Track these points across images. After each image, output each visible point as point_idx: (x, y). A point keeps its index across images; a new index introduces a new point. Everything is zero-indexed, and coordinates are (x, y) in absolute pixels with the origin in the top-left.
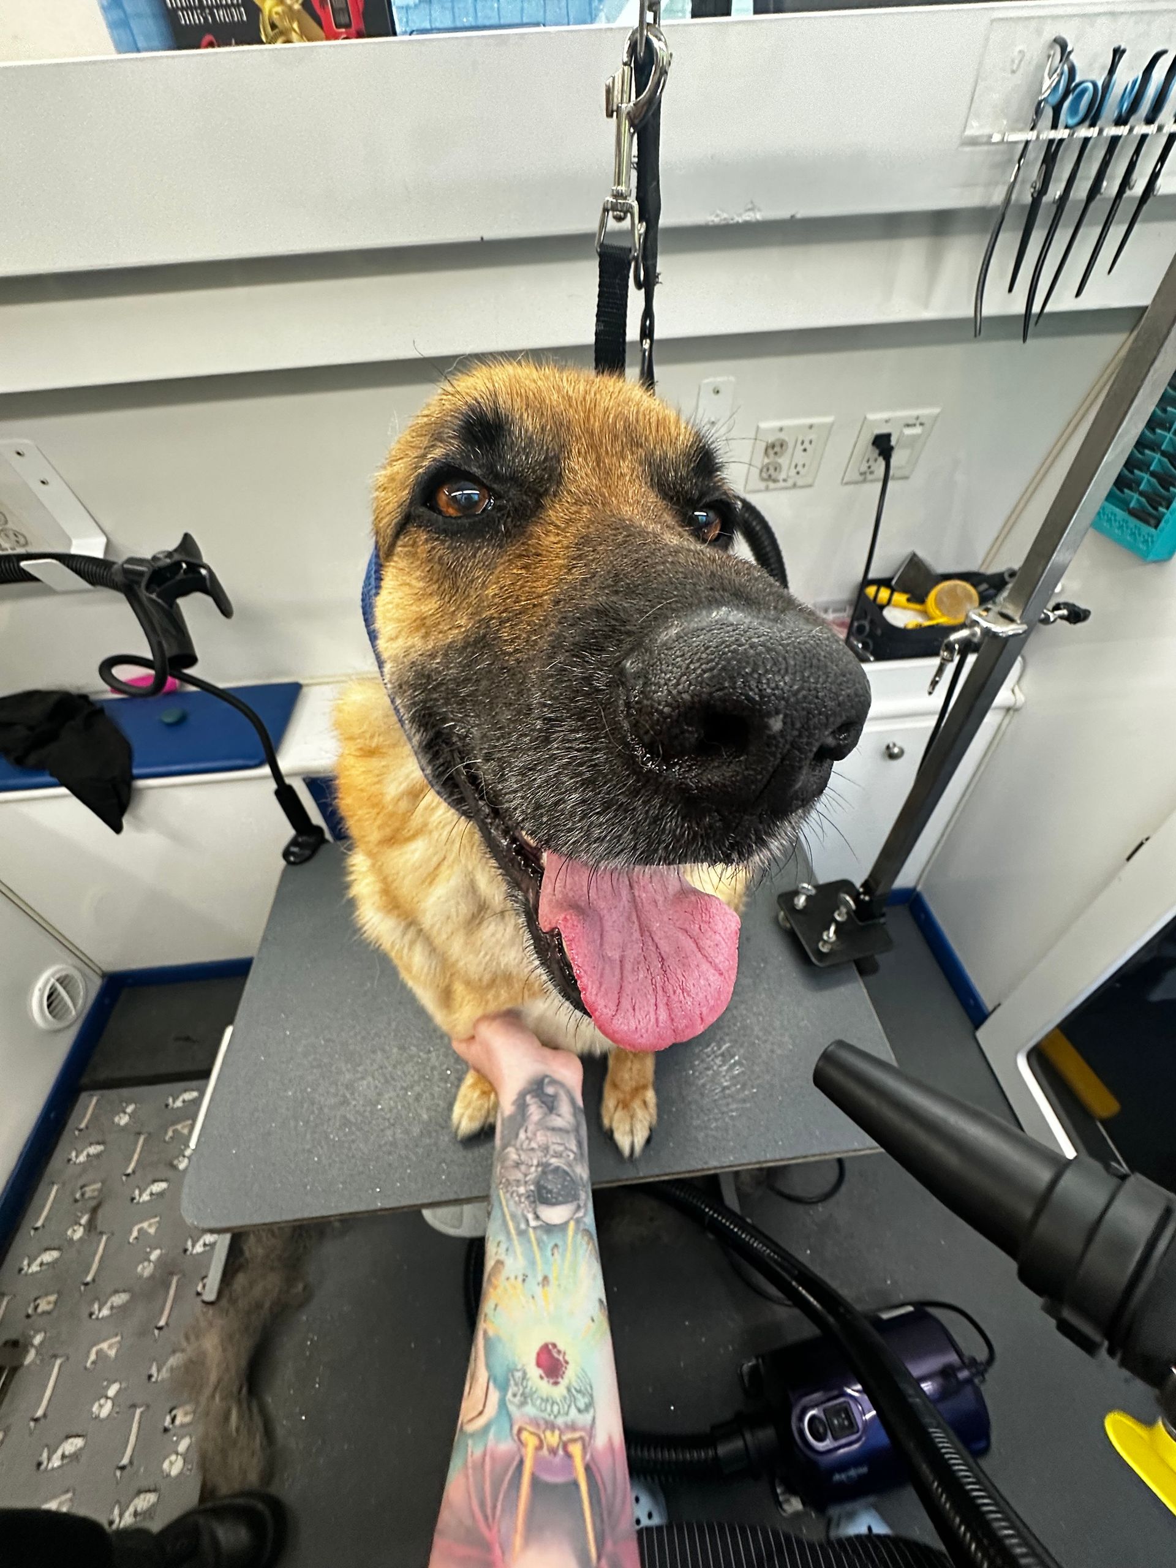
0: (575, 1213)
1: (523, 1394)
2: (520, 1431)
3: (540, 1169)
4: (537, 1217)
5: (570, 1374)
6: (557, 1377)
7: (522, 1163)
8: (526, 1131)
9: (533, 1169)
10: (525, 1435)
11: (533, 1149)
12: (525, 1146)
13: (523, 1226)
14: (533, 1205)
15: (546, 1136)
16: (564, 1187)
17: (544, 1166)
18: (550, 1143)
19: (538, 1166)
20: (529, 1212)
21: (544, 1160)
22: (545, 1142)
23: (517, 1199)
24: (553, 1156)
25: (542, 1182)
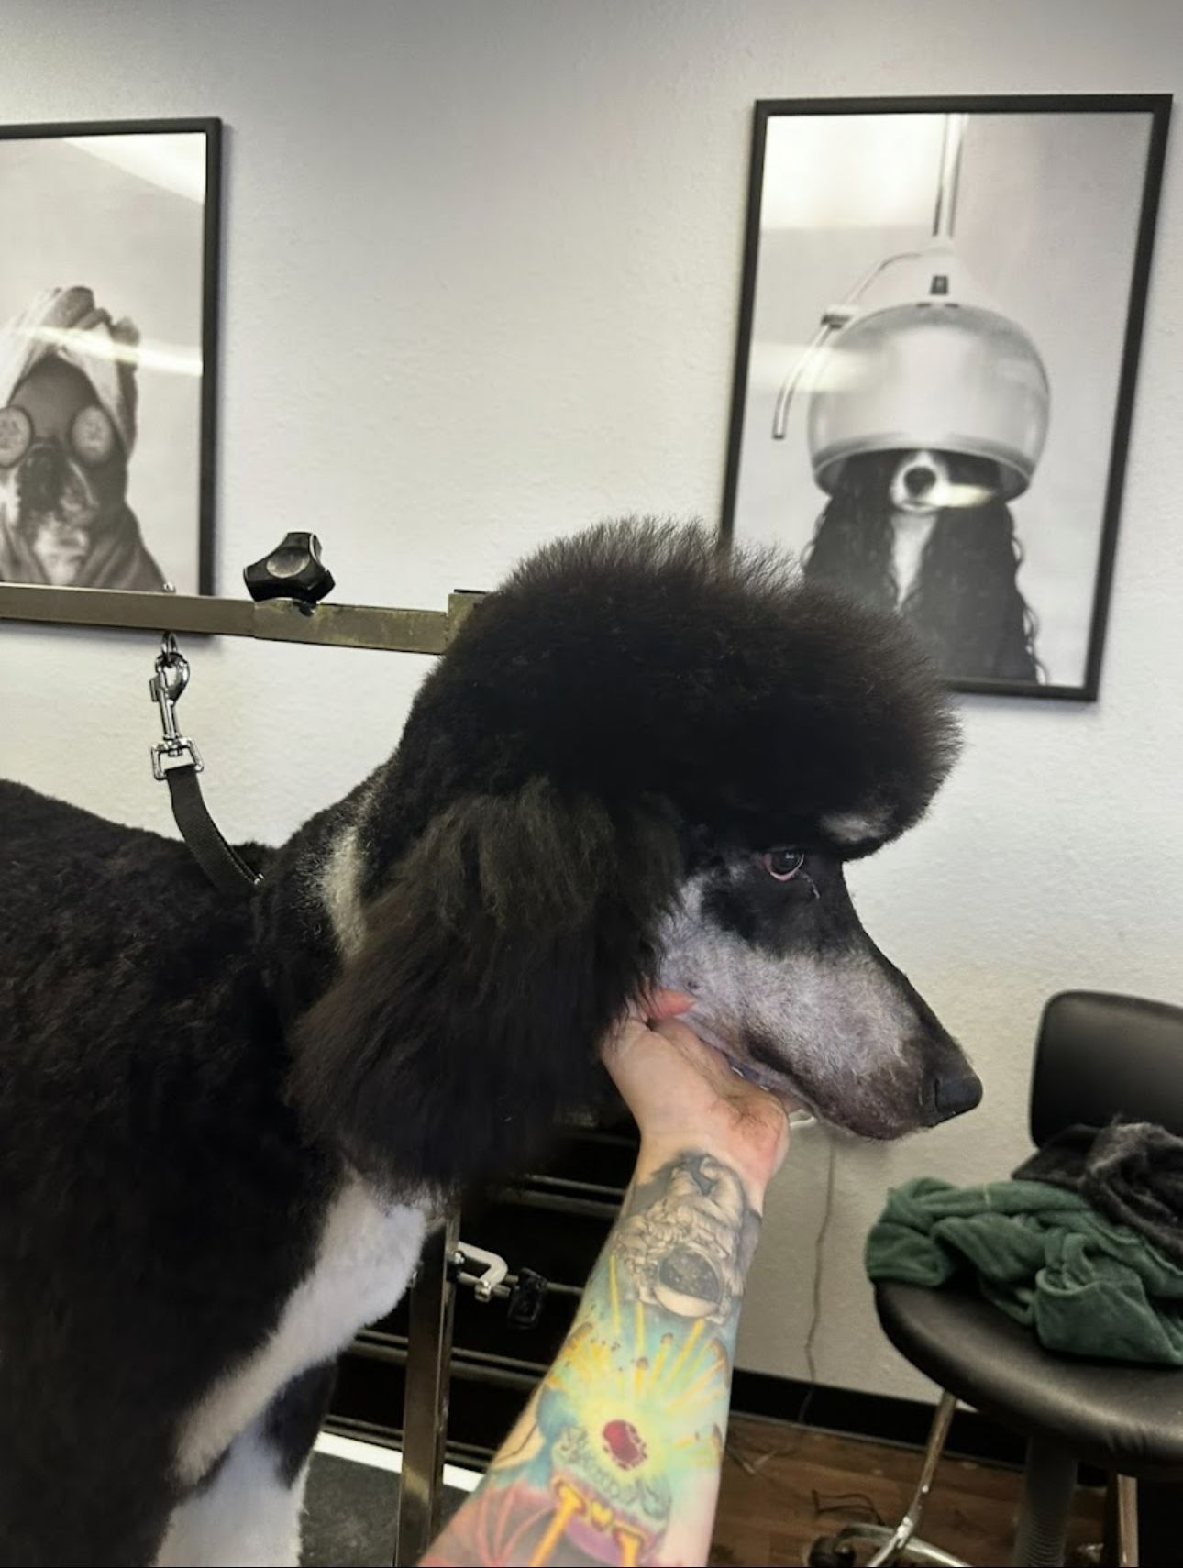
0: (708, 1315)
1: (575, 1452)
2: (560, 1484)
3: (672, 1247)
4: (653, 1294)
5: (646, 1470)
6: (628, 1461)
7: (650, 1234)
8: (664, 1204)
9: (662, 1244)
10: (564, 1492)
11: (668, 1224)
12: (658, 1218)
13: (630, 1296)
14: (651, 1281)
15: (692, 1215)
16: (700, 1279)
17: (680, 1250)
18: (694, 1226)
19: (670, 1242)
20: (642, 1284)
21: (681, 1240)
22: (688, 1220)
23: (631, 1267)
24: (695, 1241)
25: (671, 1262)
